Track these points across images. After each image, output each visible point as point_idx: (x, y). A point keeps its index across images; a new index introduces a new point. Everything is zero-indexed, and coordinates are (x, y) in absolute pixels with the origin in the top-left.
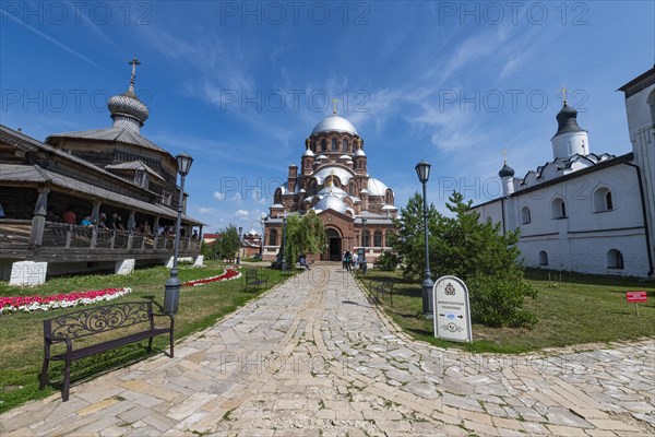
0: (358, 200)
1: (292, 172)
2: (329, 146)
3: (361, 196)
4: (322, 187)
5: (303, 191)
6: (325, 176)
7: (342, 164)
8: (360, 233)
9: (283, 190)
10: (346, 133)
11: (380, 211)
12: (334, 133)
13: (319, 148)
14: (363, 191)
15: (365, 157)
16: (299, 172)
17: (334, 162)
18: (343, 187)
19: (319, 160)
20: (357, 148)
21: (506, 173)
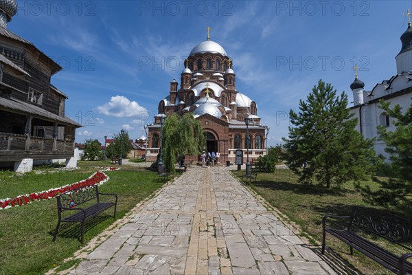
0: (229, 109)
1: (173, 87)
2: (204, 65)
3: (231, 106)
4: (199, 98)
5: (182, 102)
6: (201, 89)
7: (215, 80)
8: (233, 137)
9: (166, 103)
10: (218, 54)
11: (246, 120)
12: (208, 54)
13: (195, 67)
14: (233, 103)
15: (234, 75)
16: (179, 87)
17: (208, 78)
18: (216, 98)
19: (196, 77)
20: (227, 68)
21: (356, 86)
